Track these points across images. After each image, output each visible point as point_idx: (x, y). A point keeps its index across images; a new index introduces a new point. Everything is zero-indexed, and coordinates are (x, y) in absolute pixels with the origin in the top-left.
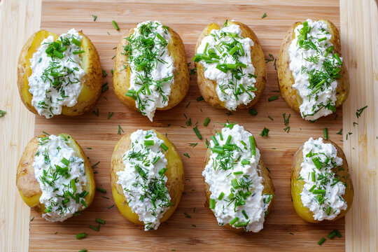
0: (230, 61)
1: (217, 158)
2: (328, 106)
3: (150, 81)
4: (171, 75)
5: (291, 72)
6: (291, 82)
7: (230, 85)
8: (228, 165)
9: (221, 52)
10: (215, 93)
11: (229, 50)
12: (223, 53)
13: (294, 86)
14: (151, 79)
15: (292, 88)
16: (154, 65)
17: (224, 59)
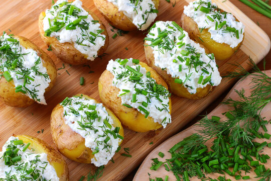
0: (73, 19)
1: (159, 48)
2: (152, 11)
3: (27, 71)
4: (38, 57)
5: (111, 3)
6: (116, 9)
7: (84, 37)
8: (171, 46)
9: (63, 19)
10: (76, 50)
11: (67, 13)
12: (64, 18)
13: (119, 10)
14: (26, 70)
15: (119, 12)
16: (21, 60)
17: (68, 21)
